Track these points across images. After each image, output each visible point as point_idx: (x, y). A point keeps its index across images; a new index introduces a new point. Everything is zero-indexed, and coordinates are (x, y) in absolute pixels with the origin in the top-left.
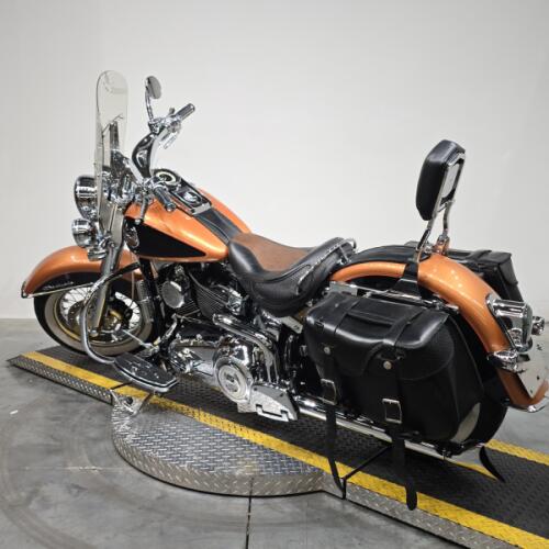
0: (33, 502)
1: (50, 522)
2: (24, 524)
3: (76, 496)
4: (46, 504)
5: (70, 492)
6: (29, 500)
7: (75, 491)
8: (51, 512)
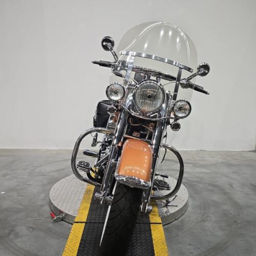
0: (11, 235)
1: (19, 245)
2: (7, 245)
3: (31, 232)
4: (17, 236)
5: (29, 230)
6: (9, 234)
7: (31, 230)
8: (19, 239)
